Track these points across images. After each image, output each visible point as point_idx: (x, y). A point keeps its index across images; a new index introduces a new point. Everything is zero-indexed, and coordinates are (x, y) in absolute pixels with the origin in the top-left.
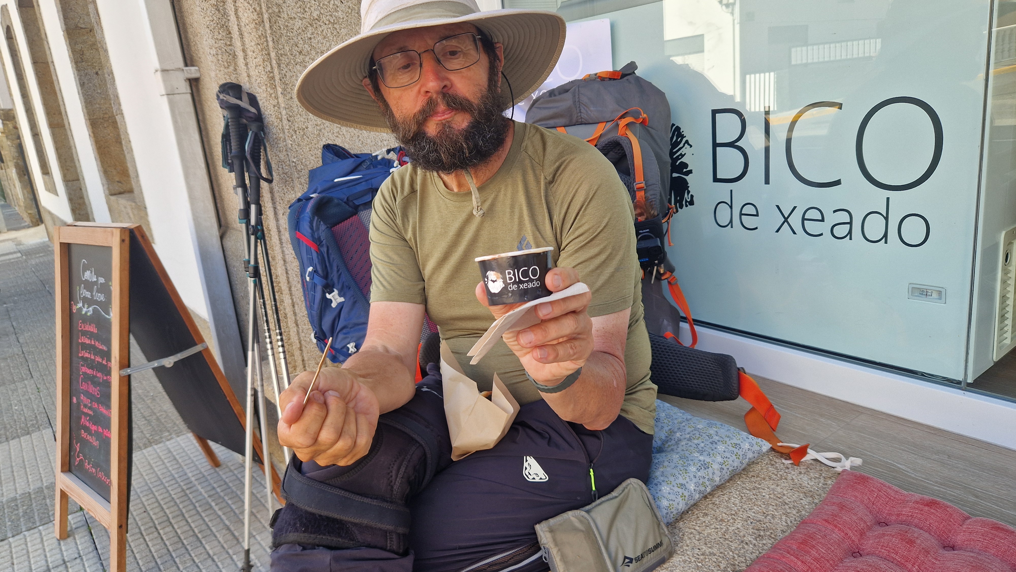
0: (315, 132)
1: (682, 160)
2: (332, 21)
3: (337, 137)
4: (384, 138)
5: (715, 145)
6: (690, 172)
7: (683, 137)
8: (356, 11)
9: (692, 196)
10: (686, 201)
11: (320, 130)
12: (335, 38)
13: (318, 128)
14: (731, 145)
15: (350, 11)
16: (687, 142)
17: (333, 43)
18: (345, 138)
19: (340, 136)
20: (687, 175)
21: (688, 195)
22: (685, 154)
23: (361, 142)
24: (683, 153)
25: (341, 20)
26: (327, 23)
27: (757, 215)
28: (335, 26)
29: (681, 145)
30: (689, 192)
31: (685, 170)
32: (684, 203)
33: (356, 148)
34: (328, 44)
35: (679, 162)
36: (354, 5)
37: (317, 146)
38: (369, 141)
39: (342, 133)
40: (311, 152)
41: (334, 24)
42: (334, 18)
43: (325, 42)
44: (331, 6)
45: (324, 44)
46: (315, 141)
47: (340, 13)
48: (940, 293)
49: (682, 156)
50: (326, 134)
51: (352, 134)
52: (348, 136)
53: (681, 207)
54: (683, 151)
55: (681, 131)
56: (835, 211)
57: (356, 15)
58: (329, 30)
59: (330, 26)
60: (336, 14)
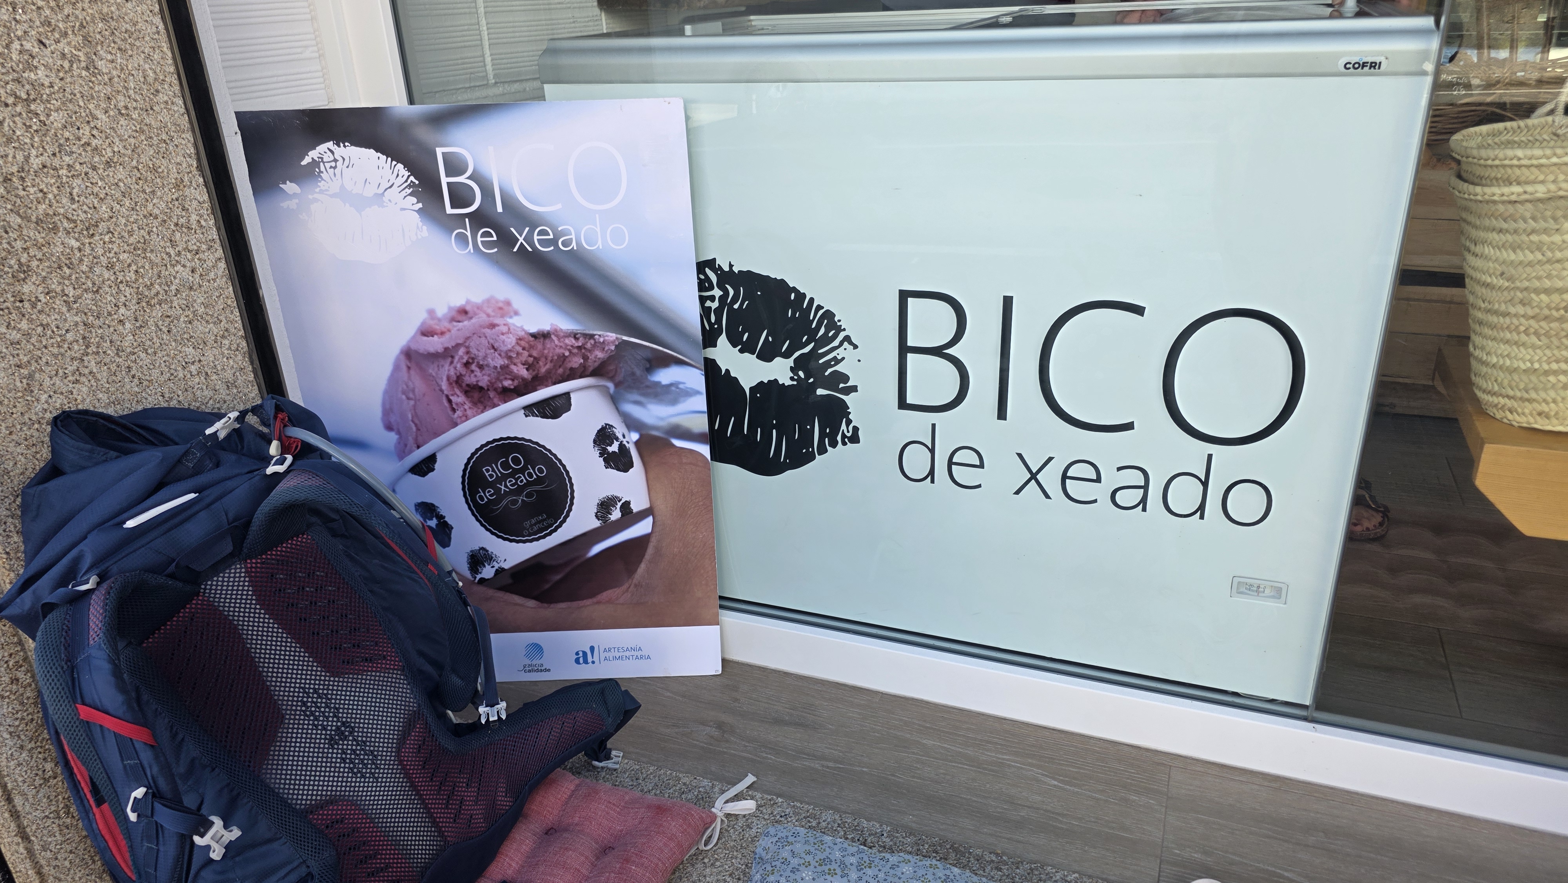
0: (18, 384)
1: (838, 368)
2: (24, 96)
3: (77, 382)
4: (190, 359)
5: (904, 349)
6: (854, 389)
7: (839, 330)
8: (83, 64)
9: (856, 429)
10: (844, 436)
11: (31, 376)
12: (36, 139)
13: (25, 372)
14: (937, 352)
15: (66, 65)
16: (847, 339)
17: (34, 152)
18: (97, 380)
19: (83, 379)
20: (848, 395)
21: (848, 426)
22: (843, 359)
23: (136, 381)
24: (839, 357)
25: (47, 91)
26: (11, 100)
27: (982, 466)
28: (33, 107)
29: (836, 343)
30: (849, 422)
31: (841, 385)
32: (839, 438)
33: (127, 396)
34: (20, 157)
35: (830, 371)
36: (75, 48)
37: (26, 417)
38: (155, 373)
39: (86, 371)
40: (14, 437)
41: (28, 101)
42: (27, 87)
43: (11, 152)
44: (15, 56)
45: (10, 159)
46: (20, 408)
47: (41, 73)
48: (1279, 590)
49: (837, 361)
50: (47, 382)
51: (113, 367)
52: (103, 375)
53: (834, 444)
54: (840, 353)
55: (836, 319)
56: (1119, 469)
57: (84, 73)
58: (17, 119)
59: (18, 109)
60: (32, 75)
